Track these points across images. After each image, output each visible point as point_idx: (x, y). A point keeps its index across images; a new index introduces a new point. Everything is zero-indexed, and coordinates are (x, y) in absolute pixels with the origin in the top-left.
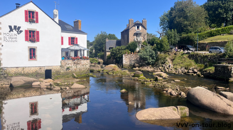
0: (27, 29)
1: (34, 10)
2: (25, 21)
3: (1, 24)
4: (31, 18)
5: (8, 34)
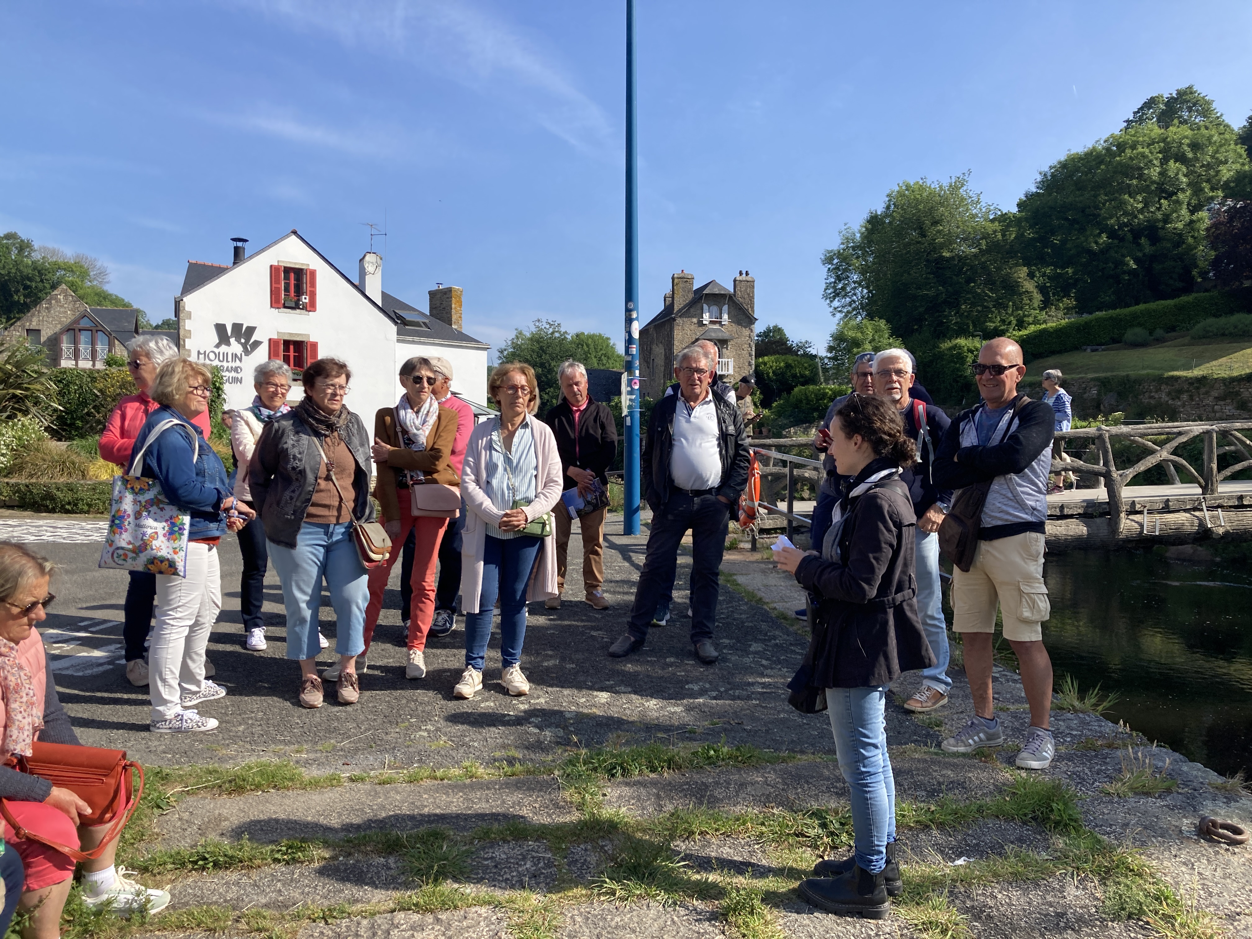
0: (275, 337)
1: (302, 264)
2: (271, 306)
3: (190, 318)
4: (292, 293)
5: (212, 356)
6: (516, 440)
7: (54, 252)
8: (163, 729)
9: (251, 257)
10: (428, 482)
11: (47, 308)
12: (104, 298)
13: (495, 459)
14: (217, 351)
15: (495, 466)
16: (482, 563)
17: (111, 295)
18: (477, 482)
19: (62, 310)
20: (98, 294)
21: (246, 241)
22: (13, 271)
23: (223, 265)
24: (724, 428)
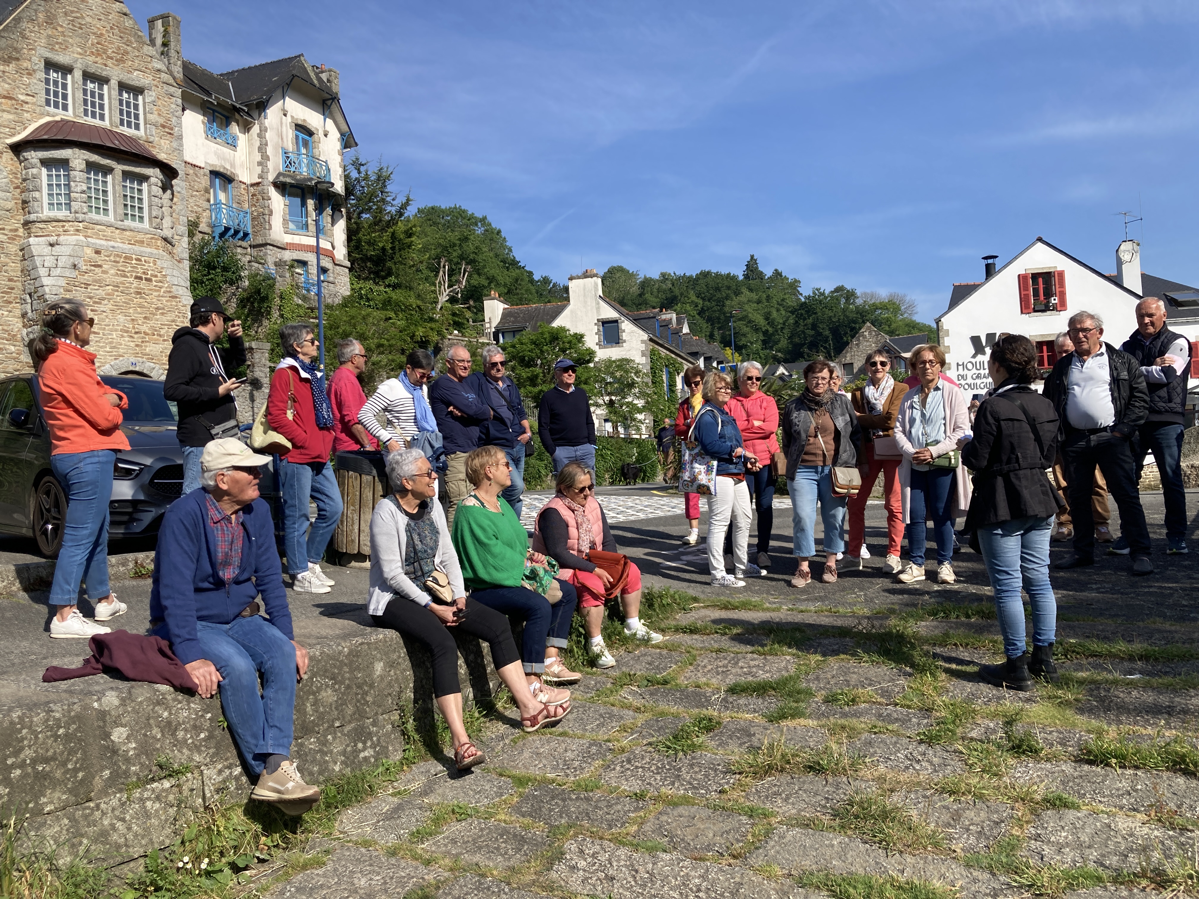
1: (1050, 268)
2: (1022, 313)
3: (948, 336)
4: (1042, 297)
5: (970, 366)
6: (929, 400)
7: (872, 296)
8: (716, 584)
9: (1000, 271)
10: (885, 436)
11: (857, 344)
12: (913, 328)
13: (914, 415)
14: (973, 361)
15: (914, 420)
16: (909, 489)
17: (918, 324)
18: (904, 432)
19: (868, 344)
20: (907, 325)
21: (996, 257)
22: (842, 317)
23: (977, 283)
24: (1115, 374)
